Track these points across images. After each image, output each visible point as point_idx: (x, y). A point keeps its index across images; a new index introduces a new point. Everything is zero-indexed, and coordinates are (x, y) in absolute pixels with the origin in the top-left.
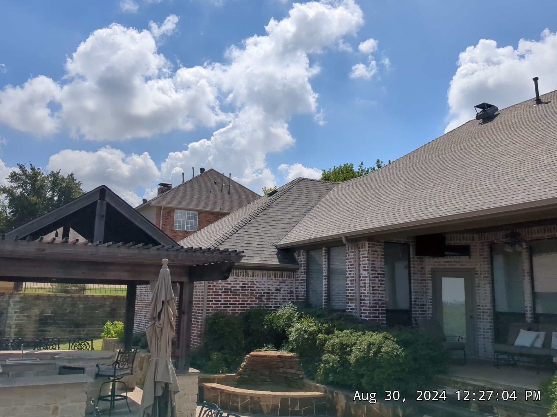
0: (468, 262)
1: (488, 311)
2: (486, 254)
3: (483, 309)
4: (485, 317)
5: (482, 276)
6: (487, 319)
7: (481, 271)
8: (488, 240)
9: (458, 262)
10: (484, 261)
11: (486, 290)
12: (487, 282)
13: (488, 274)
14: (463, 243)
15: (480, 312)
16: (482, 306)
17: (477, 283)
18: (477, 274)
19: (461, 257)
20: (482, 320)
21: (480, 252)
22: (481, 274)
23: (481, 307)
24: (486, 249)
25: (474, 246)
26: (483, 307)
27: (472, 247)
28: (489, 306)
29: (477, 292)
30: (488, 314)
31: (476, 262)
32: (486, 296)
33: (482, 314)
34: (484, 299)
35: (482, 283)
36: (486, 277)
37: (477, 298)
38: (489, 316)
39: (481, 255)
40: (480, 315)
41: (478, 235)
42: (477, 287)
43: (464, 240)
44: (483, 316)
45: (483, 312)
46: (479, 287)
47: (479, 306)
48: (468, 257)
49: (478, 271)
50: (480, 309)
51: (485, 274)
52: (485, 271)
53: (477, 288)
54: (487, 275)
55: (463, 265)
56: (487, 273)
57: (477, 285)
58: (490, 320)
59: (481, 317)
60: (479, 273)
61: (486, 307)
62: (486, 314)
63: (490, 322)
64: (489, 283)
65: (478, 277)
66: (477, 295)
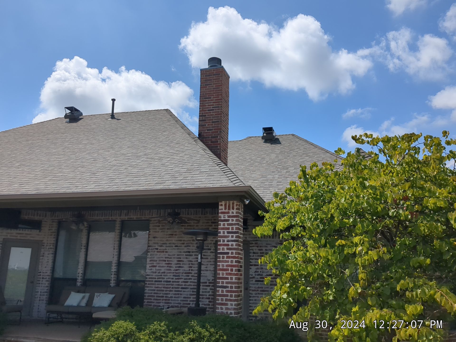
0: (38, 235)
1: (48, 277)
2: (54, 229)
3: (43, 275)
4: (44, 282)
5: (48, 247)
6: (45, 284)
7: (47, 243)
8: (58, 218)
9: (30, 234)
10: (51, 235)
11: (48, 259)
12: (51, 252)
13: (53, 246)
14: (36, 218)
15: (40, 278)
16: (43, 273)
17: (42, 253)
18: (44, 246)
19: (33, 230)
20: (40, 285)
21: (49, 227)
22: (47, 246)
23: (42, 274)
24: (55, 225)
25: (46, 221)
26: (43, 274)
27: (43, 223)
28: (49, 273)
29: (40, 261)
30: (47, 279)
31: (45, 235)
32: (47, 265)
33: (41, 280)
34: (46, 267)
35: (46, 253)
36: (51, 248)
37: (40, 266)
38: (47, 281)
39: (49, 230)
40: (39, 281)
41: (50, 213)
42: (41, 256)
43: (37, 216)
44: (42, 281)
45: (43, 278)
46: (43, 256)
47: (40, 272)
48: (38, 231)
49: (44, 243)
50: (40, 275)
51: (50, 246)
52: (51, 244)
53: (41, 258)
54: (51, 247)
55: (33, 237)
56: (52, 245)
57: (41, 255)
58: (47, 285)
59: (41, 282)
60: (45, 245)
61: (46, 274)
62: (45, 279)
63: (47, 287)
64: (53, 254)
65: (44, 248)
66: (40, 263)
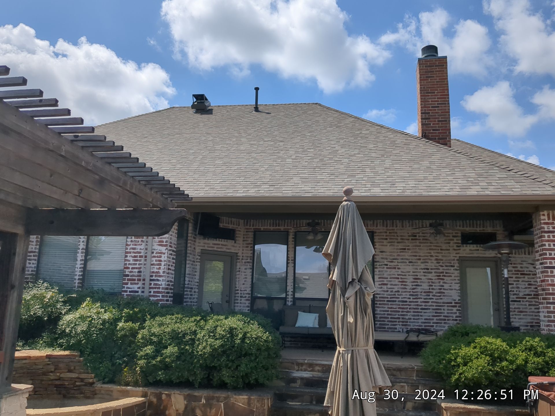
0: (234, 246)
1: (247, 296)
2: (250, 240)
3: (241, 294)
4: (243, 301)
5: (244, 261)
6: (245, 304)
7: (243, 256)
8: (254, 227)
9: (225, 245)
10: (247, 247)
11: (246, 275)
12: (249, 267)
13: (251, 259)
14: (231, 226)
15: (238, 297)
16: (241, 290)
17: (238, 267)
18: (239, 259)
19: (229, 241)
20: (239, 305)
21: (244, 238)
22: (242, 259)
23: (239, 292)
24: (251, 235)
25: (239, 231)
26: (241, 292)
27: (237, 232)
28: (249, 290)
29: (237, 276)
30: (247, 298)
31: (240, 247)
32: (245, 281)
33: (239, 298)
34: (243, 284)
35: (243, 268)
36: (248, 262)
37: (237, 283)
38: (247, 300)
39: (244, 241)
40: (237, 300)
41: (243, 221)
42: (237, 271)
43: (231, 224)
44: (241, 300)
45: (241, 297)
46: (239, 271)
47: (238, 290)
48: (233, 241)
49: (240, 256)
50: (238, 293)
51: (247, 259)
52: (247, 257)
53: (238, 273)
54: (249, 260)
55: (229, 249)
56: (249, 258)
57: (237, 270)
58: (247, 305)
59: (239, 301)
60: (241, 258)
61: (245, 292)
62: (245, 298)
63: (248, 307)
64: (251, 268)
65: (239, 262)
66: (237, 280)
